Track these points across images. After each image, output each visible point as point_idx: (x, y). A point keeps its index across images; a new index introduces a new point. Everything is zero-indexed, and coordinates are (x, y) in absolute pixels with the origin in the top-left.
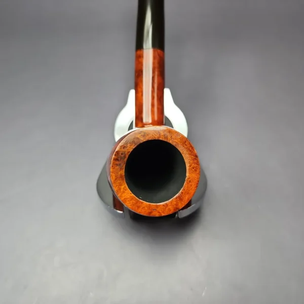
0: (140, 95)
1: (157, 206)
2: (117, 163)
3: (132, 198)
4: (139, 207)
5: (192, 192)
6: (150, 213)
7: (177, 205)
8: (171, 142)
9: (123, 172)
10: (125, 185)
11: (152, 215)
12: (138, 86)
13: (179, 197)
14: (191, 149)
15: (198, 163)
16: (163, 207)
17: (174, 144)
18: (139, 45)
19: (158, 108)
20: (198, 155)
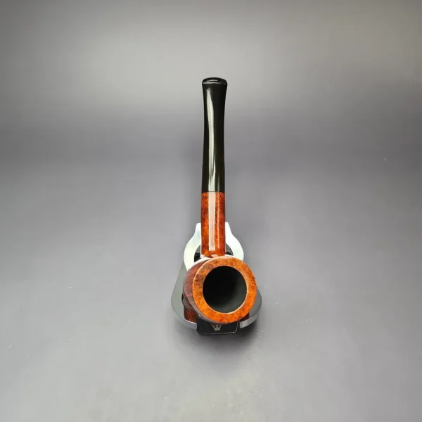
0: (206, 228)
1: (226, 315)
2: (198, 283)
3: (208, 309)
4: (213, 316)
5: (251, 304)
6: (221, 320)
7: (240, 314)
8: (235, 268)
9: (201, 290)
10: (203, 300)
11: (222, 322)
12: (204, 220)
13: (242, 308)
14: (250, 273)
15: (255, 283)
16: (231, 316)
17: (237, 269)
18: (205, 189)
19: (220, 238)
20: (255, 277)
